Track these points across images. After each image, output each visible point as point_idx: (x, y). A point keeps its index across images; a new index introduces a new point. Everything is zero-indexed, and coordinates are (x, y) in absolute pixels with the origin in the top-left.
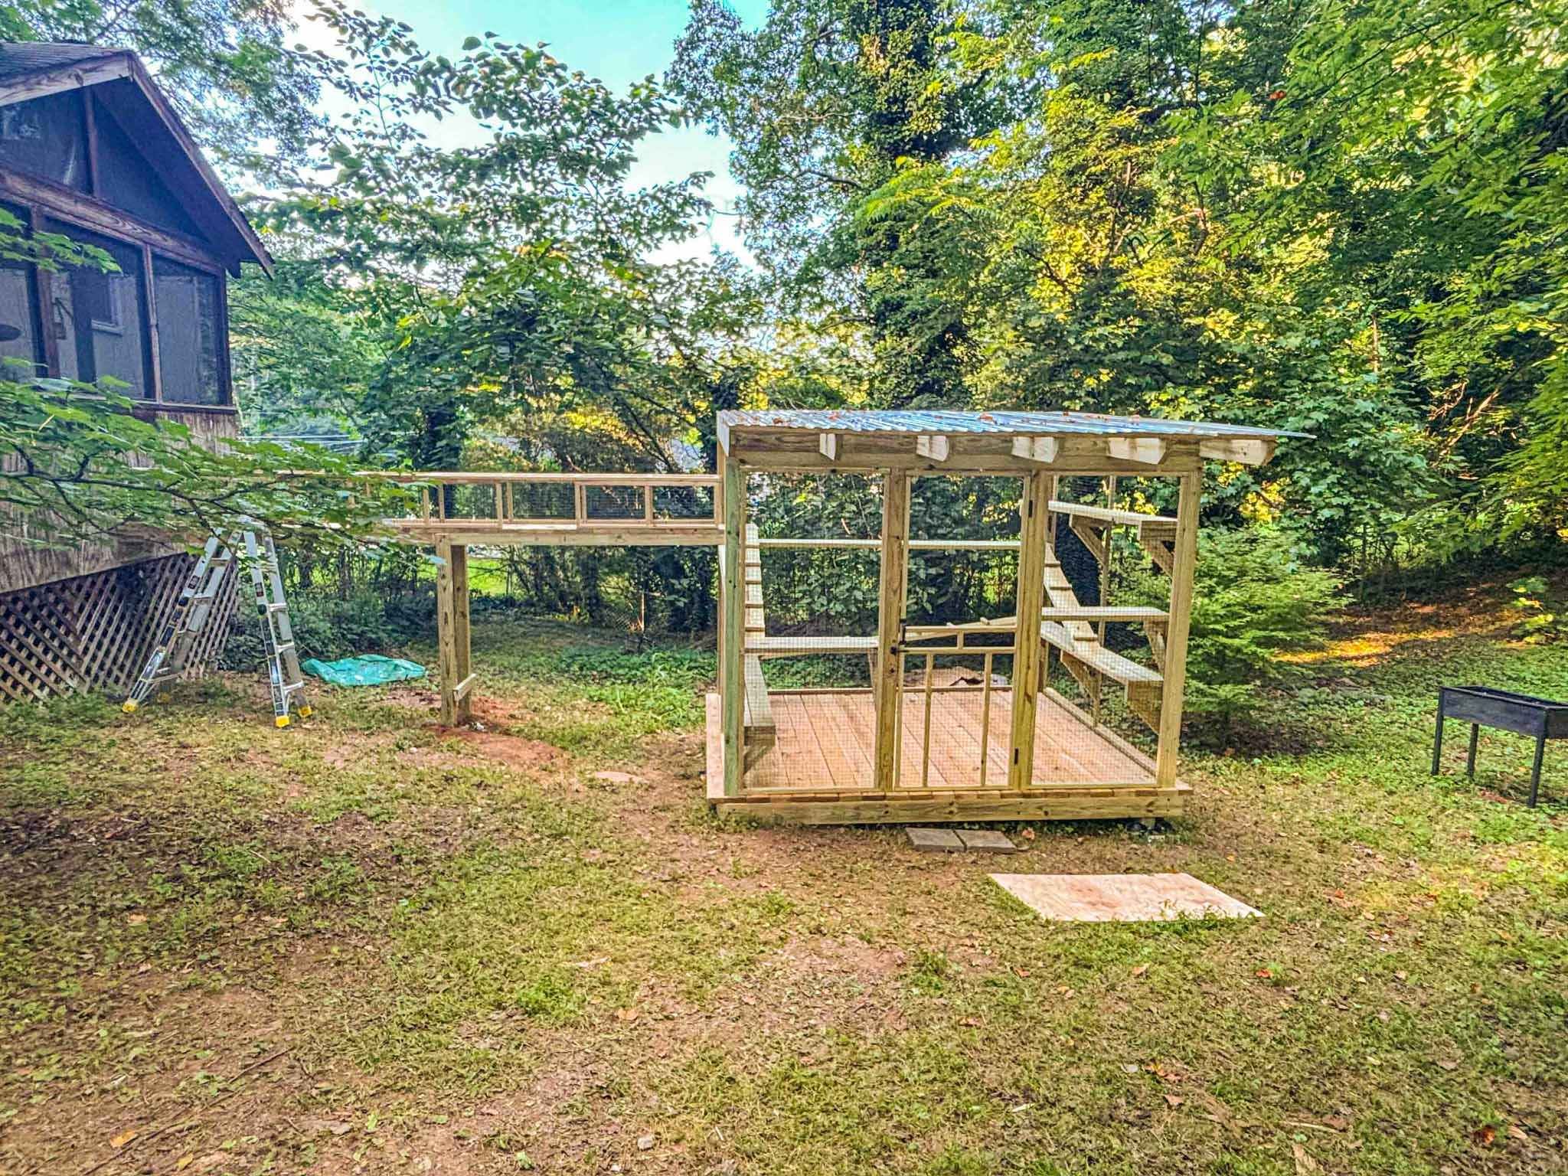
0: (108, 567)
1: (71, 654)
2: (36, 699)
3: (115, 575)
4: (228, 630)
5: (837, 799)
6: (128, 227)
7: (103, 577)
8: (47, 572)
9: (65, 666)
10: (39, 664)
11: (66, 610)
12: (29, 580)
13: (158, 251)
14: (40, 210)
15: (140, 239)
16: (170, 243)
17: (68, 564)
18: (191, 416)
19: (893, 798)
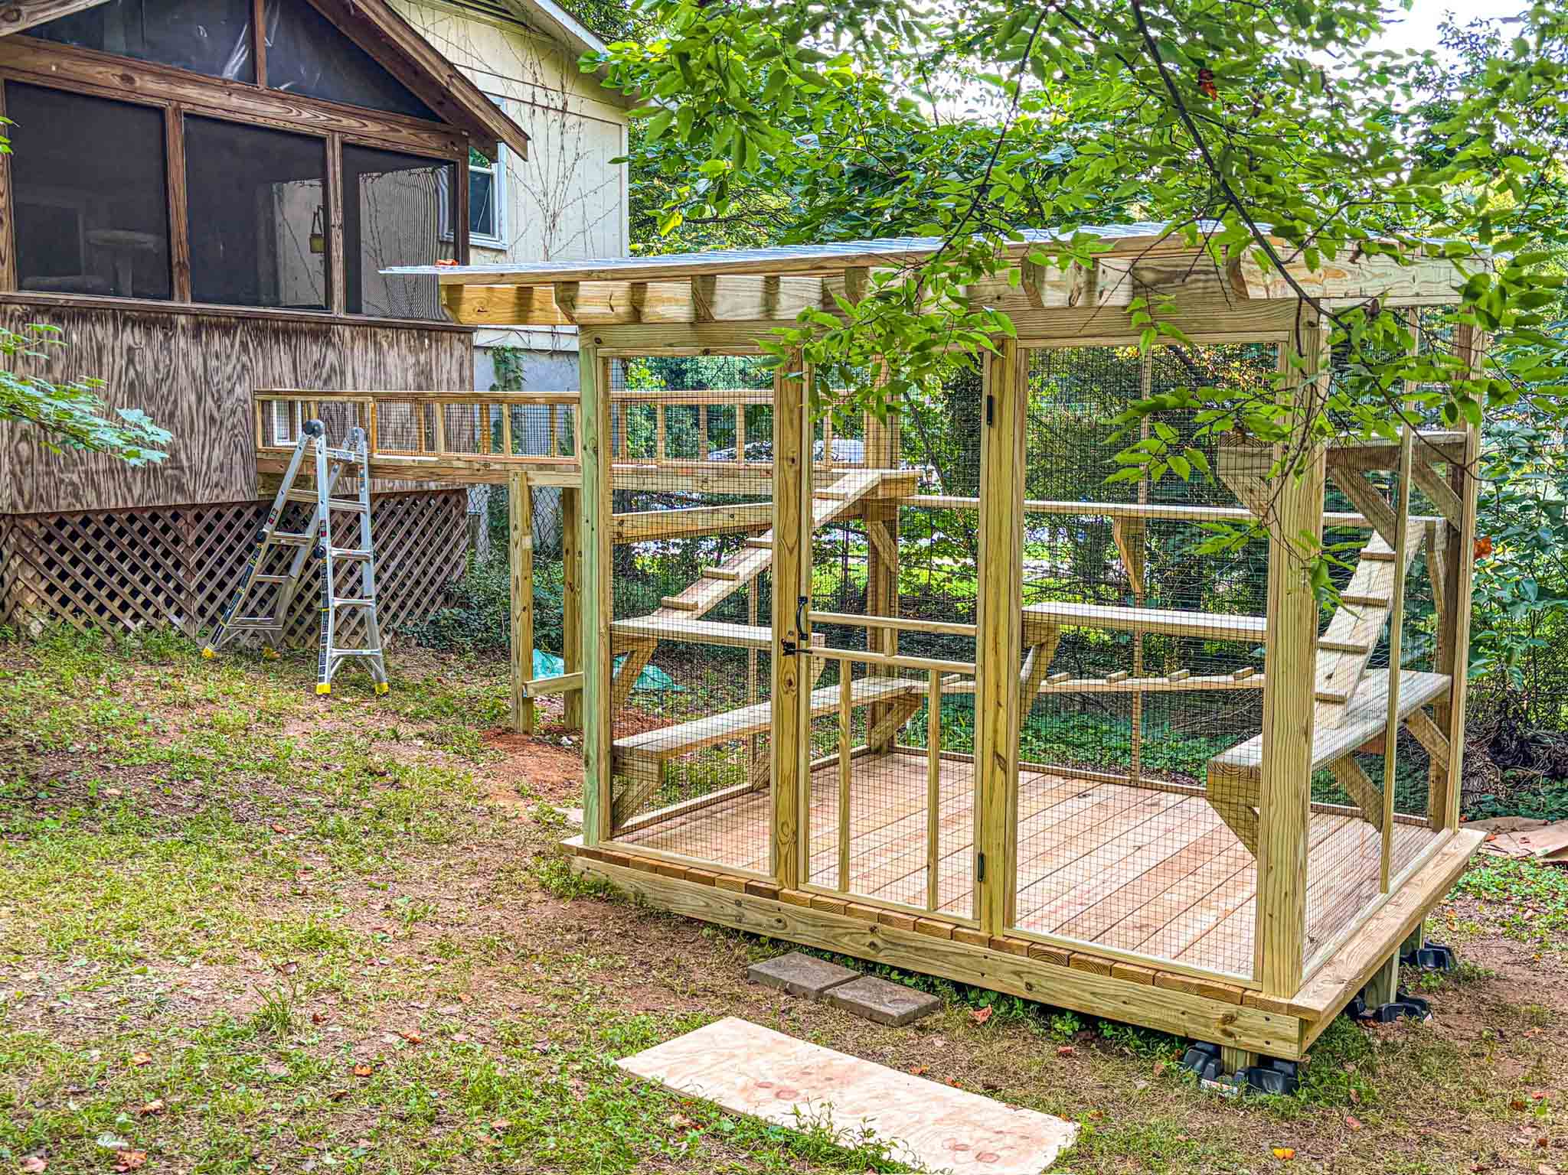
0: (240, 498)
1: (178, 589)
2: (126, 630)
3: (253, 509)
4: (440, 599)
5: (711, 882)
6: (305, 115)
7: (235, 509)
8: (148, 495)
9: (169, 602)
10: (135, 593)
11: (176, 541)
12: (125, 501)
13: (350, 139)
14: (177, 110)
15: (325, 128)
16: (372, 128)
17: (180, 489)
18: (389, 333)
19: (790, 899)
